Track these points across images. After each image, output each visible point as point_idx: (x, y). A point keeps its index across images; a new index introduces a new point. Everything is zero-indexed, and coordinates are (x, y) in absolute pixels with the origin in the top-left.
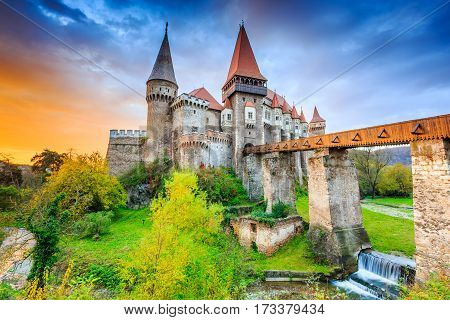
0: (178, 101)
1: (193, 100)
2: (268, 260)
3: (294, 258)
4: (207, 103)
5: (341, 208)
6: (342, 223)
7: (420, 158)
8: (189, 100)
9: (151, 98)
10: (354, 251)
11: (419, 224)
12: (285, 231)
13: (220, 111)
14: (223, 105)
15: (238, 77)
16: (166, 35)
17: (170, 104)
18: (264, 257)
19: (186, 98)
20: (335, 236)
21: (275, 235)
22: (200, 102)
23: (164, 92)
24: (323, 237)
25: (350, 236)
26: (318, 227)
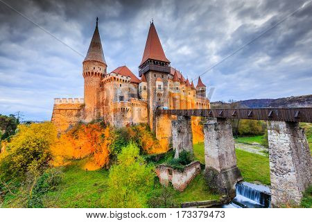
0: (108, 77)
1: (119, 77)
2: (181, 195)
3: (197, 191)
4: (129, 79)
5: (225, 156)
6: (226, 166)
7: (272, 131)
8: (117, 77)
9: (86, 75)
10: (233, 183)
11: (273, 171)
12: (190, 173)
13: (138, 84)
14: (140, 78)
15: (151, 60)
16: (97, 27)
17: (102, 79)
18: (178, 192)
19: (114, 75)
20: (223, 175)
21: (185, 177)
22: (125, 78)
23: (97, 70)
24: (215, 176)
25: (230, 174)
26: (211, 169)
